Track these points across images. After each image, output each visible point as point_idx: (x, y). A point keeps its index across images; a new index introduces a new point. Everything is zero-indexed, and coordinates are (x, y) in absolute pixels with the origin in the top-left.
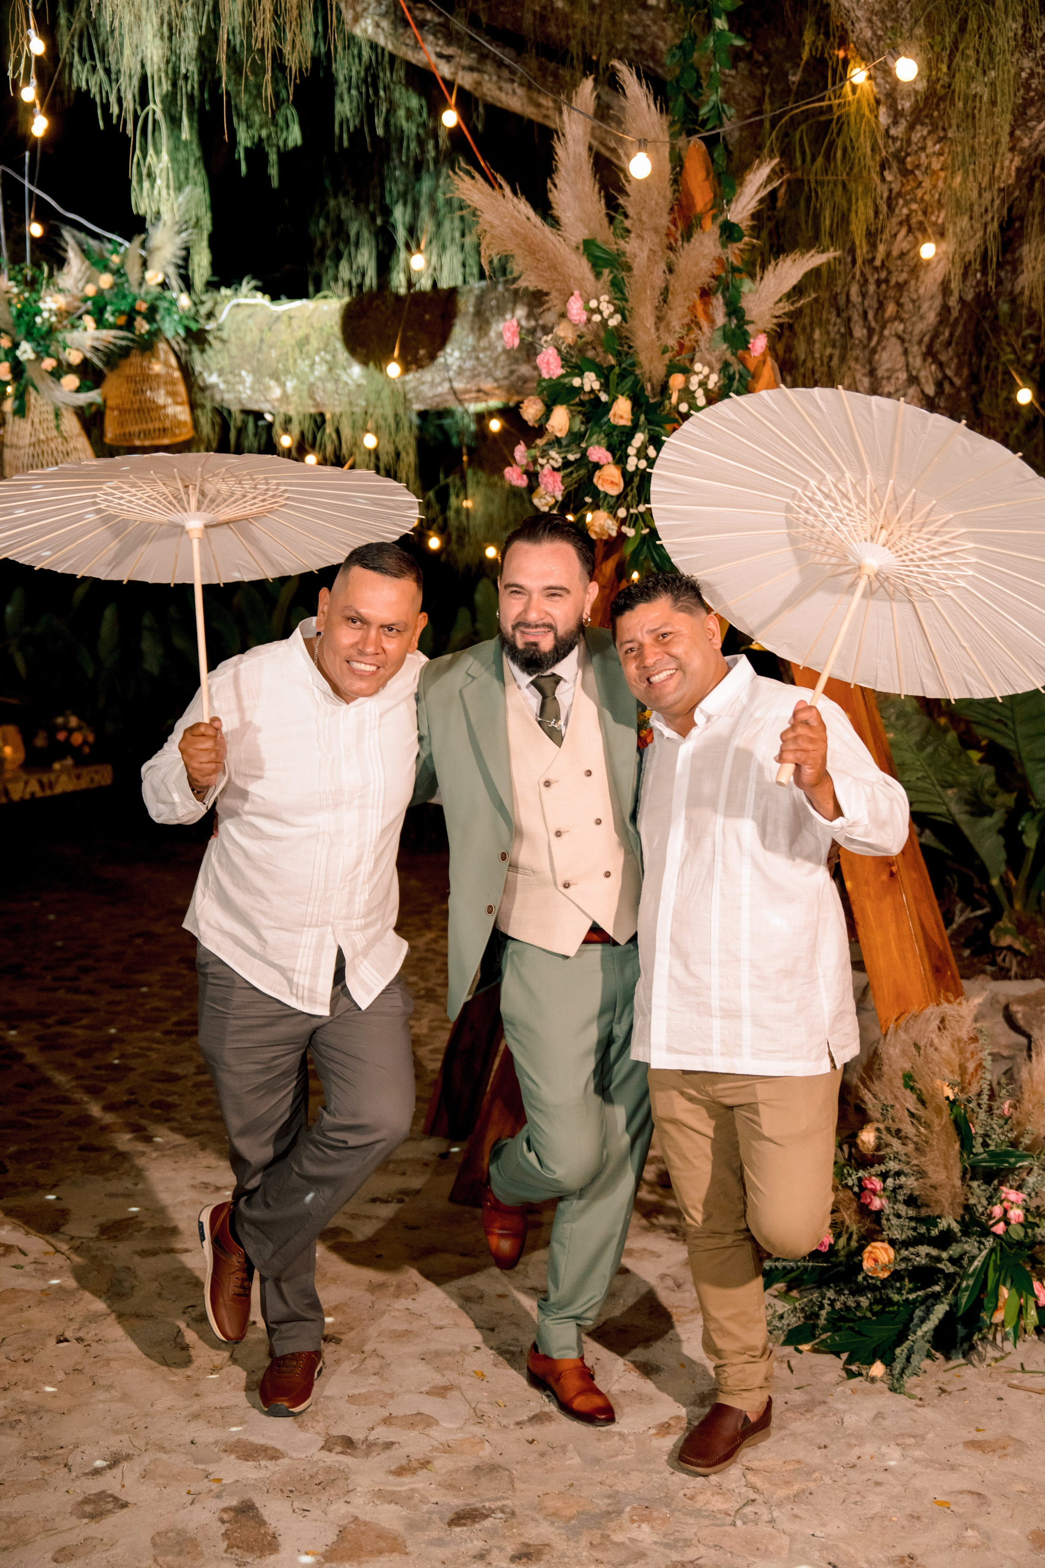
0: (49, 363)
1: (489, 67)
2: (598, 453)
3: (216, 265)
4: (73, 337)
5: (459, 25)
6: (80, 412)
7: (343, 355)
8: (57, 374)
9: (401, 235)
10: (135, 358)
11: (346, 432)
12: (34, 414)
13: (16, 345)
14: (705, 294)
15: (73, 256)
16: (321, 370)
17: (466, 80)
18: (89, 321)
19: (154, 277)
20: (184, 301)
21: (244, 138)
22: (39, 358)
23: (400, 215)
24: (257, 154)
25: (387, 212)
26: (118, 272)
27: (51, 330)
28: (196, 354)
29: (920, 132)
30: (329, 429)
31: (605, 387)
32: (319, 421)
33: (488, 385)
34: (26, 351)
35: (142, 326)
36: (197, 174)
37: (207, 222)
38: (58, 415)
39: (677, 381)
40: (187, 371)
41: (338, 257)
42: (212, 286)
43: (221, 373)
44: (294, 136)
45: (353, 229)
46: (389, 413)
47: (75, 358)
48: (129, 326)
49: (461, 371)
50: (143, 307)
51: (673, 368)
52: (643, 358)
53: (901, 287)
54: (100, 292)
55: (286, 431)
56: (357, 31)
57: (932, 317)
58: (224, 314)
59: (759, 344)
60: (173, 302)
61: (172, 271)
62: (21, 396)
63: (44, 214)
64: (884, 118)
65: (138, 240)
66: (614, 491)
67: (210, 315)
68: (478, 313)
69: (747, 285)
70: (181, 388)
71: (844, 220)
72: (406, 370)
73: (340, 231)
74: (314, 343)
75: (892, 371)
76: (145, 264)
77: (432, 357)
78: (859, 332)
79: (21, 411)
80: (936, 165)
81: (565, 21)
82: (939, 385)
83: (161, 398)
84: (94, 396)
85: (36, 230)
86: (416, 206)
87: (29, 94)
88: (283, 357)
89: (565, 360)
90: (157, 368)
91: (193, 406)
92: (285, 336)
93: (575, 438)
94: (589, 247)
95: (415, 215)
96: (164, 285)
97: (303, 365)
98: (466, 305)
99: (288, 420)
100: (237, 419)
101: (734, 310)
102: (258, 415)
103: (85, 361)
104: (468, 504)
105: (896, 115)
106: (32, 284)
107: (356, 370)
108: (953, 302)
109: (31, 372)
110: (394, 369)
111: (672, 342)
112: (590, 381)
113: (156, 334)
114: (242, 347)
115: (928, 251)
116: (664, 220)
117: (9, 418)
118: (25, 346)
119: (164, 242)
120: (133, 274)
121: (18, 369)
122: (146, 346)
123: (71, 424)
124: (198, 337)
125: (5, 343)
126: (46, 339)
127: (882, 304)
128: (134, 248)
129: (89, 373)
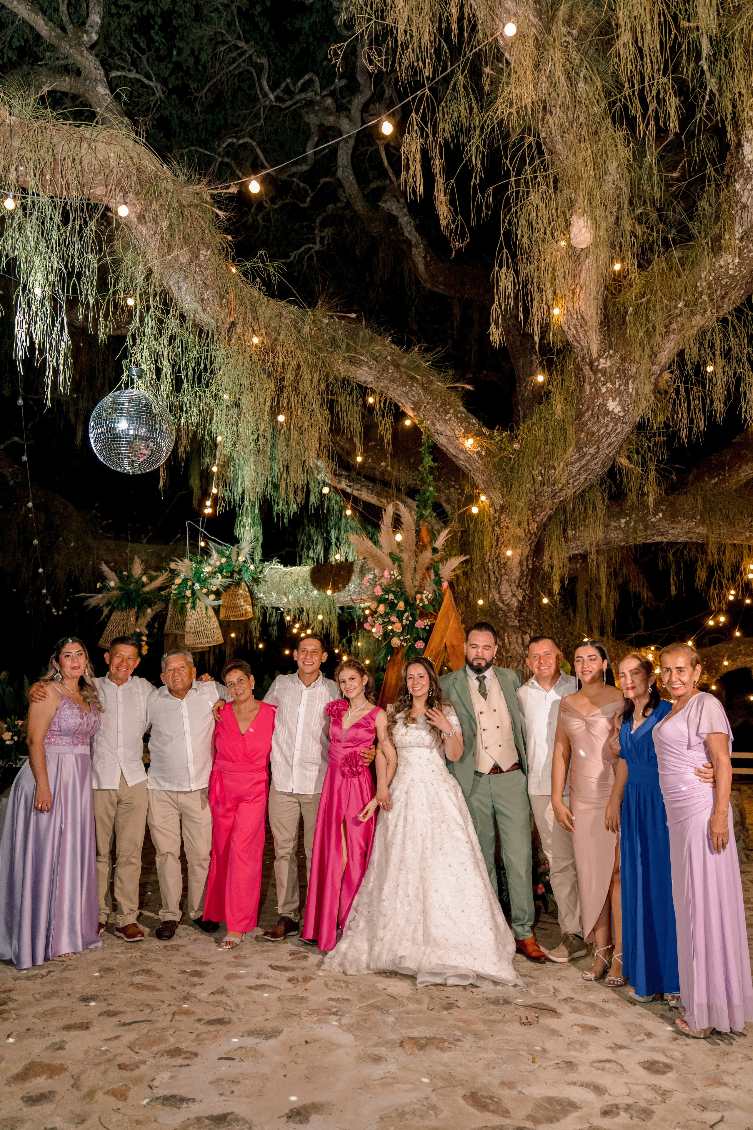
0: (205, 591)
1: (364, 489)
2: (394, 619)
3: (264, 554)
4: (214, 581)
5: (354, 475)
6: (214, 608)
7: (311, 586)
8: (207, 594)
9: (333, 540)
10: (233, 588)
11: (311, 615)
12: (198, 608)
13: (193, 584)
14: (428, 569)
15: (214, 552)
16: (302, 592)
17: (356, 493)
18: (219, 575)
20: (252, 567)
21: (276, 509)
22: (201, 589)
23: (333, 533)
24: (280, 515)
25: (328, 532)
26: (228, 557)
27: (206, 579)
28: (256, 586)
29: (503, 516)
30: (305, 614)
31: (396, 598)
32: (301, 611)
33: (365, 597)
34: (197, 586)
35: (237, 577)
36: (259, 522)
37: (261, 539)
38: (206, 608)
39: (419, 596)
40: (251, 593)
41: (309, 548)
42: (262, 561)
43: (264, 593)
44: (294, 509)
45: (315, 538)
46: (328, 607)
47: (214, 588)
48: (231, 576)
49: (354, 592)
50: (237, 570)
51: (417, 593)
52: (408, 589)
53: (505, 564)
54: (221, 564)
55: (288, 614)
56: (319, 477)
57: (518, 574)
58: (266, 571)
59: (445, 585)
60: (248, 568)
61: (248, 556)
62: (194, 603)
63: (204, 538)
64: (492, 512)
65: (236, 546)
66: (399, 631)
67: (261, 572)
68: (361, 571)
69: (441, 566)
70: (249, 599)
71: (482, 542)
72: (334, 592)
73: (310, 537)
74: (300, 582)
75: (506, 592)
76: (238, 554)
77: (344, 587)
78: (493, 579)
79: (193, 608)
80: (510, 526)
81: (390, 474)
82: (524, 597)
83: (242, 602)
84: (220, 602)
85: (202, 544)
86: (339, 529)
87: (208, 503)
88: (288, 587)
89: (383, 590)
90: (241, 591)
91: (253, 605)
92: (289, 579)
93: (387, 614)
94: (391, 555)
95: (339, 534)
96: (245, 562)
97: (296, 590)
98: (357, 568)
99: (289, 610)
100: (270, 610)
101: (437, 574)
102: (278, 609)
103: (218, 590)
104: (359, 644)
105: (496, 511)
106: (200, 563)
107: (316, 592)
108: (524, 568)
109: (198, 594)
110: (329, 592)
111: (417, 584)
112: (391, 596)
113: (241, 579)
114: (273, 584)
115: (509, 553)
116: (414, 547)
117: (189, 610)
118: (197, 584)
119: (246, 546)
120: (234, 558)
121: (193, 593)
122: (238, 584)
123: (211, 612)
124: (256, 580)
125: (190, 583)
126: (203, 582)
127: (500, 570)
128: (235, 549)
129: (218, 594)
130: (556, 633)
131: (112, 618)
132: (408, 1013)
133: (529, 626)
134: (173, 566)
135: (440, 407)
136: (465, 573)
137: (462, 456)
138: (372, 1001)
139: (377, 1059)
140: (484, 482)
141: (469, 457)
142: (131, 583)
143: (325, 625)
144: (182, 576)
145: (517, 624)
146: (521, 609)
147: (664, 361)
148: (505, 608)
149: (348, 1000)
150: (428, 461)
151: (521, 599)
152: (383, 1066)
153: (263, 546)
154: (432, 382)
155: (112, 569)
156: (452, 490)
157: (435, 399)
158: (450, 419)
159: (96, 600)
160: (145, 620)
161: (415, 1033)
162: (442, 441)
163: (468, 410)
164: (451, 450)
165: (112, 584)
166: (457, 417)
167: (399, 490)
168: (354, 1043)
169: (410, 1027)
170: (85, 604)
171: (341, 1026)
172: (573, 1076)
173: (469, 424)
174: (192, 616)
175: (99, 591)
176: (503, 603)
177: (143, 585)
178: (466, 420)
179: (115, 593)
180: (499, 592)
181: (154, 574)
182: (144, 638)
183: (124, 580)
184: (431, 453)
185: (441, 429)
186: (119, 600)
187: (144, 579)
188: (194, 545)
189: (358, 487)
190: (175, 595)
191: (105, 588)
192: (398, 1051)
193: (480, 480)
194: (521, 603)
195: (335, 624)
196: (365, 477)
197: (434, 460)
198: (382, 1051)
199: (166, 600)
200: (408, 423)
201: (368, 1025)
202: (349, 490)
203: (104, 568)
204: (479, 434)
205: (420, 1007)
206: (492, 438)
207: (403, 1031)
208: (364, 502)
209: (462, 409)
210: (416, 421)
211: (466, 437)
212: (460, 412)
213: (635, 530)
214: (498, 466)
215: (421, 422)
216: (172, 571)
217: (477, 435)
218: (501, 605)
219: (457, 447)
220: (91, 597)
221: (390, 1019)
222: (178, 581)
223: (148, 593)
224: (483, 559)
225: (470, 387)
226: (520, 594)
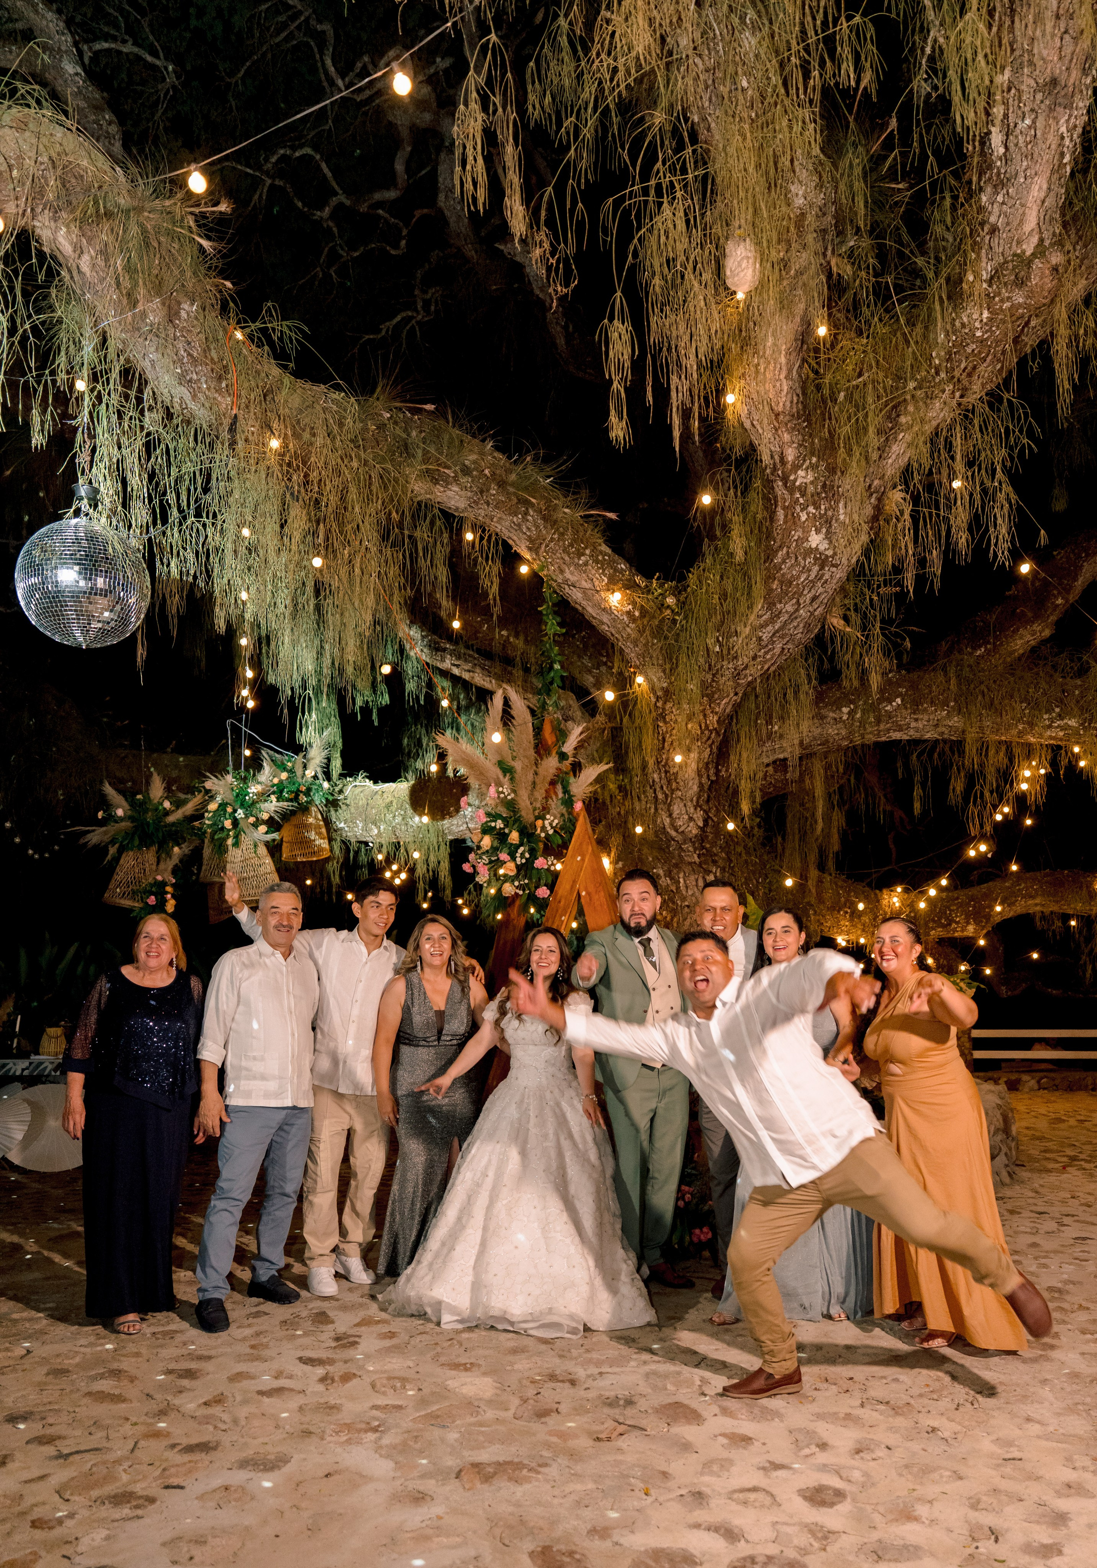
0: (252, 820)
1: (478, 670)
2: (504, 856)
3: (344, 766)
4: (265, 806)
6: (267, 844)
7: (409, 810)
8: (256, 825)
10: (299, 816)
12: (243, 846)
13: (235, 811)
14: (553, 783)
15: (267, 764)
16: (398, 819)
17: (466, 676)
18: (273, 797)
19: (309, 773)
20: (326, 785)
21: (359, 702)
22: (247, 817)
24: (366, 710)
26: (291, 771)
27: (254, 803)
28: (333, 812)
29: (668, 705)
30: (402, 850)
31: (508, 826)
32: (397, 846)
34: (240, 813)
35: (303, 799)
36: (335, 721)
37: (340, 744)
38: (256, 846)
39: (540, 823)
40: (327, 822)
42: (342, 776)
43: (346, 822)
44: (386, 700)
45: (425, 742)
46: (434, 841)
47: (265, 816)
48: (296, 798)
49: (472, 818)
50: (303, 789)
51: (537, 818)
52: (524, 813)
53: (674, 774)
54: (281, 782)
55: (380, 852)
56: (412, 654)
57: (695, 788)
58: (348, 791)
59: (579, 806)
60: (321, 785)
61: (319, 770)
62: (237, 836)
63: (252, 744)
64: (653, 699)
65: (301, 755)
66: (513, 874)
67: (341, 792)
69: (571, 779)
70: (324, 830)
71: (639, 743)
73: (419, 744)
74: (395, 806)
75: (681, 814)
76: (305, 767)
77: (457, 811)
78: (660, 796)
79: (236, 844)
80: (679, 719)
81: (515, 648)
82: (706, 821)
83: (313, 835)
84: (275, 836)
85: (247, 753)
87: (245, 692)
88: (378, 813)
89: (488, 814)
90: (311, 820)
91: (329, 839)
92: (380, 802)
93: (495, 850)
94: (500, 764)
96: (315, 777)
97: (389, 817)
99: (381, 846)
100: (354, 846)
101: (566, 791)
102: (365, 844)
103: (271, 818)
105: (657, 698)
106: (245, 780)
107: (417, 819)
108: (704, 780)
109: (242, 824)
110: (427, 818)
111: (538, 805)
112: (499, 824)
113: (310, 802)
114: (357, 808)
115: (679, 759)
116: (531, 752)
117: (230, 848)
118: (240, 811)
119: (316, 756)
120: (299, 771)
121: (235, 823)
122: (304, 809)
123: (262, 850)
124: (333, 804)
125: (229, 810)
126: (251, 807)
127: (669, 782)
128: (299, 759)
129: (273, 824)
130: (754, 873)
131: (122, 861)
132: (481, 1424)
133: (714, 862)
134: (208, 785)
135: (571, 545)
136: (621, 788)
137: (605, 618)
138: (435, 1408)
139: (419, 1498)
140: (638, 655)
141: (615, 620)
142: (146, 811)
143: (431, 865)
144: (219, 799)
145: (697, 860)
146: (702, 838)
147: (889, 472)
148: (679, 838)
149: (399, 1408)
150: (552, 627)
151: (701, 824)
152: (425, 1509)
153: (342, 756)
154: (555, 509)
155: (120, 791)
156: (603, 669)
157: (562, 534)
158: (586, 564)
159: (96, 836)
160: (169, 864)
161: (484, 1456)
162: (576, 596)
163: (614, 550)
164: (590, 609)
165: (120, 812)
166: (597, 562)
167: (527, 670)
168: (392, 1474)
169: (480, 1447)
170: (82, 841)
171: (378, 1449)
172: (701, 1515)
173: (616, 570)
174: (235, 856)
175: (103, 823)
176: (676, 831)
177: (167, 813)
178: (611, 564)
179: (124, 825)
180: (670, 815)
181: (182, 796)
182: (169, 889)
183: (139, 808)
184: (555, 613)
185: (572, 579)
186: (129, 835)
187: (167, 804)
188: (238, 755)
189: (468, 666)
190: (209, 826)
191: (110, 818)
192: (454, 1484)
193: (632, 652)
194: (702, 829)
195: (445, 866)
196: (479, 651)
197: (560, 625)
198: (429, 1485)
199: (201, 834)
200: (524, 569)
201: (418, 1446)
202: (456, 671)
203: (108, 789)
204: (631, 586)
205: (502, 1414)
206: (649, 592)
207: (466, 1453)
208: (478, 688)
209: (604, 548)
210: (535, 567)
211: (610, 589)
212: (601, 552)
213: (863, 723)
214: (658, 632)
215: (542, 568)
216: (208, 792)
217: (626, 587)
218: (673, 833)
219: (597, 605)
220: (89, 832)
221: (453, 1436)
222: (213, 806)
223: (173, 824)
224: (644, 767)
225: (612, 516)
226: (699, 816)
